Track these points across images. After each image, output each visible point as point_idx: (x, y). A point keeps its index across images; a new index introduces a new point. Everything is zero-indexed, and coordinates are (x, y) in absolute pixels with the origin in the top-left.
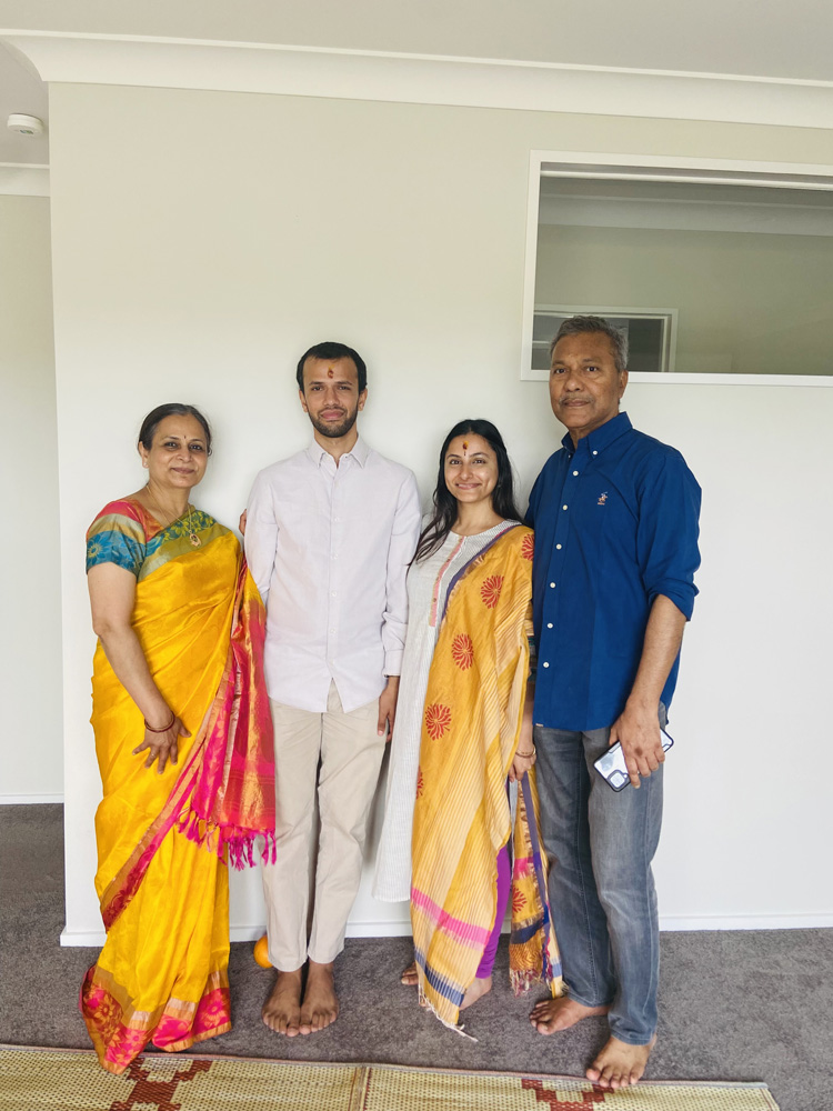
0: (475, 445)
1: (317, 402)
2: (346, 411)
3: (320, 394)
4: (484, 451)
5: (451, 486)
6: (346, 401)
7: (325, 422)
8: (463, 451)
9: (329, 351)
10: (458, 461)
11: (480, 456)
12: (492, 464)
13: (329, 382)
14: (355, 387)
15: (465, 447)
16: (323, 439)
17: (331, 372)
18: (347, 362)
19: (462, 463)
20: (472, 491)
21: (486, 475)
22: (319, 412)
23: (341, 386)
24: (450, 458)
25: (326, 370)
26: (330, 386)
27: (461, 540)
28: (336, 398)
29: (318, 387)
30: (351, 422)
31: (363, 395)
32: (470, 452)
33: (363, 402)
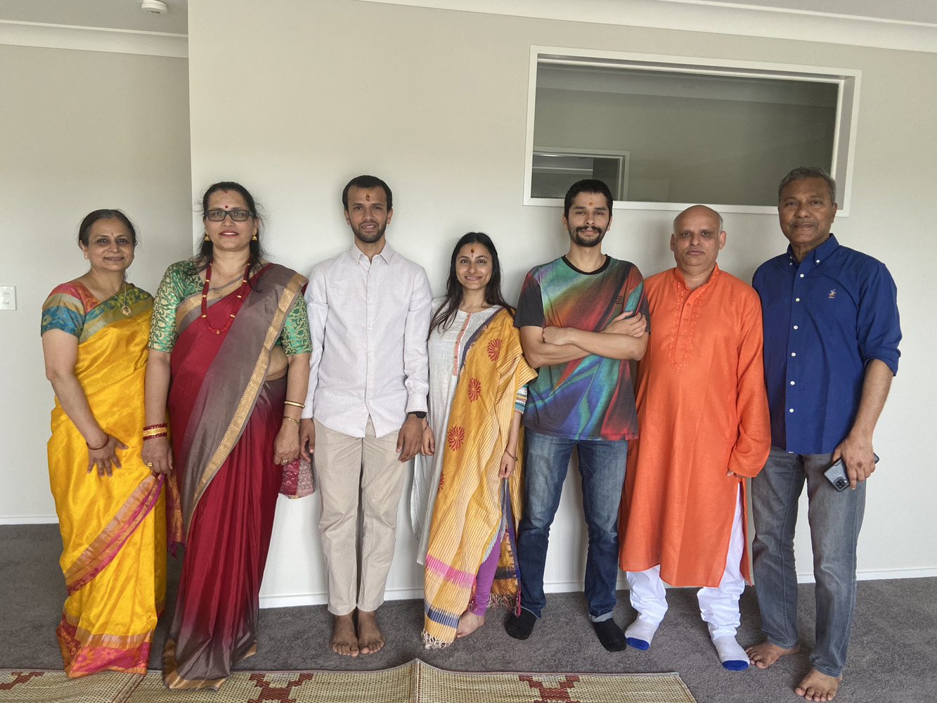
0: (478, 251)
1: (358, 218)
2: (378, 225)
3: (360, 212)
4: (485, 255)
5: (461, 279)
6: (379, 217)
7: (364, 233)
8: (471, 254)
9: (366, 181)
10: (466, 261)
11: (482, 258)
12: (490, 264)
13: (367, 204)
14: (385, 208)
15: (472, 251)
16: (361, 244)
17: (368, 196)
18: (379, 189)
19: (470, 262)
20: (476, 282)
21: (485, 271)
22: (360, 224)
23: (376, 207)
24: (461, 259)
25: (366, 195)
26: (367, 207)
27: (469, 316)
28: (372, 216)
29: (359, 207)
30: (381, 233)
31: (390, 213)
32: (476, 255)
33: (390, 218)
